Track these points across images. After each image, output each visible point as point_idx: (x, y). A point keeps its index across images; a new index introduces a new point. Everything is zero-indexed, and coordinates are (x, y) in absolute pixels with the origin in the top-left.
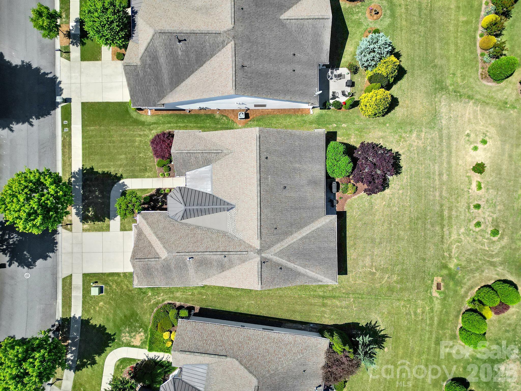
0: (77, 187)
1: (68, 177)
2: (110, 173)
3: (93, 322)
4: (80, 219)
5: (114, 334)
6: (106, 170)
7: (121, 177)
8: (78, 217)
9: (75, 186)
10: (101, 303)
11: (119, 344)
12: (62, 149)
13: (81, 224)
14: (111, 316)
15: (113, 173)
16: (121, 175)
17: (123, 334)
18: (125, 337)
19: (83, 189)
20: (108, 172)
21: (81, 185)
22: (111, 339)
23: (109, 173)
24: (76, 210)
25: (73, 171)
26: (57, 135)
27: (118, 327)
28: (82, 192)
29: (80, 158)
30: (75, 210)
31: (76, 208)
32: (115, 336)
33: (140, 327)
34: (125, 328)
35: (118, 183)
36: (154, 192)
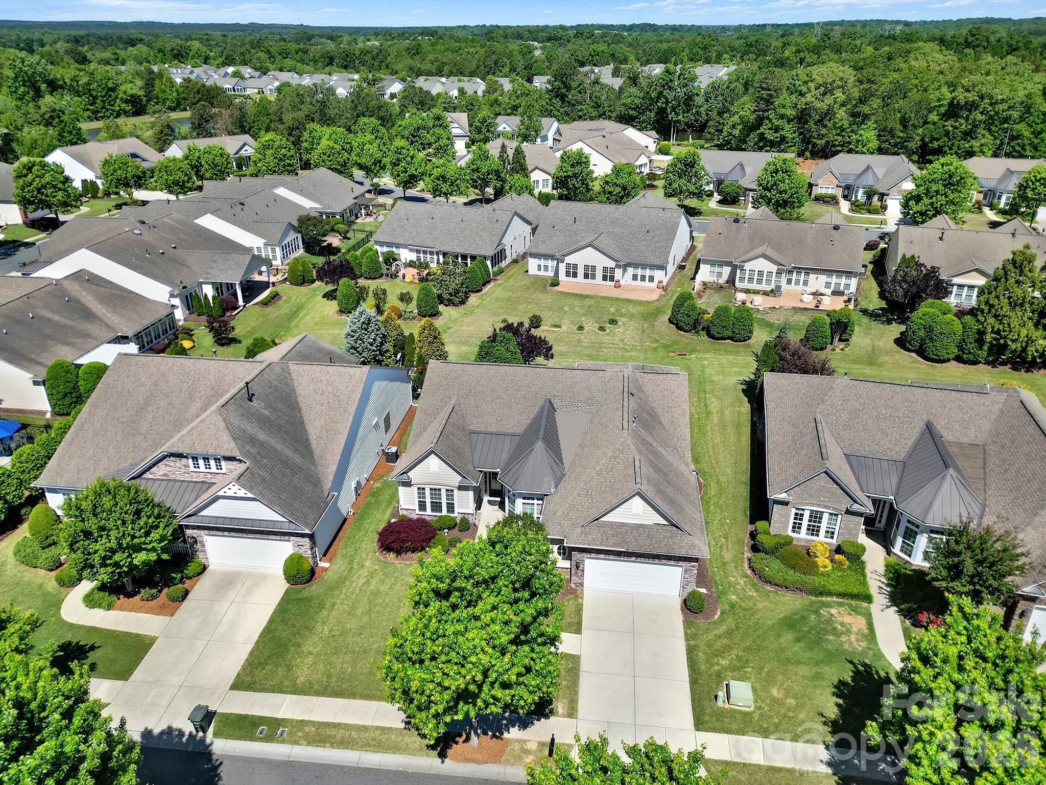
1: (413, 739)
3: (832, 712)
4: (539, 720)
5: (851, 662)
8: (532, 723)
10: (775, 692)
11: (875, 655)
12: (332, 746)
13: (552, 718)
14: (804, 670)
17: (846, 646)
18: (855, 644)
22: (866, 671)
24: (513, 726)
25: (403, 725)
26: (286, 759)
27: (831, 657)
29: (374, 705)
30: (511, 729)
31: (506, 725)
32: (856, 661)
33: (817, 612)
34: (830, 642)
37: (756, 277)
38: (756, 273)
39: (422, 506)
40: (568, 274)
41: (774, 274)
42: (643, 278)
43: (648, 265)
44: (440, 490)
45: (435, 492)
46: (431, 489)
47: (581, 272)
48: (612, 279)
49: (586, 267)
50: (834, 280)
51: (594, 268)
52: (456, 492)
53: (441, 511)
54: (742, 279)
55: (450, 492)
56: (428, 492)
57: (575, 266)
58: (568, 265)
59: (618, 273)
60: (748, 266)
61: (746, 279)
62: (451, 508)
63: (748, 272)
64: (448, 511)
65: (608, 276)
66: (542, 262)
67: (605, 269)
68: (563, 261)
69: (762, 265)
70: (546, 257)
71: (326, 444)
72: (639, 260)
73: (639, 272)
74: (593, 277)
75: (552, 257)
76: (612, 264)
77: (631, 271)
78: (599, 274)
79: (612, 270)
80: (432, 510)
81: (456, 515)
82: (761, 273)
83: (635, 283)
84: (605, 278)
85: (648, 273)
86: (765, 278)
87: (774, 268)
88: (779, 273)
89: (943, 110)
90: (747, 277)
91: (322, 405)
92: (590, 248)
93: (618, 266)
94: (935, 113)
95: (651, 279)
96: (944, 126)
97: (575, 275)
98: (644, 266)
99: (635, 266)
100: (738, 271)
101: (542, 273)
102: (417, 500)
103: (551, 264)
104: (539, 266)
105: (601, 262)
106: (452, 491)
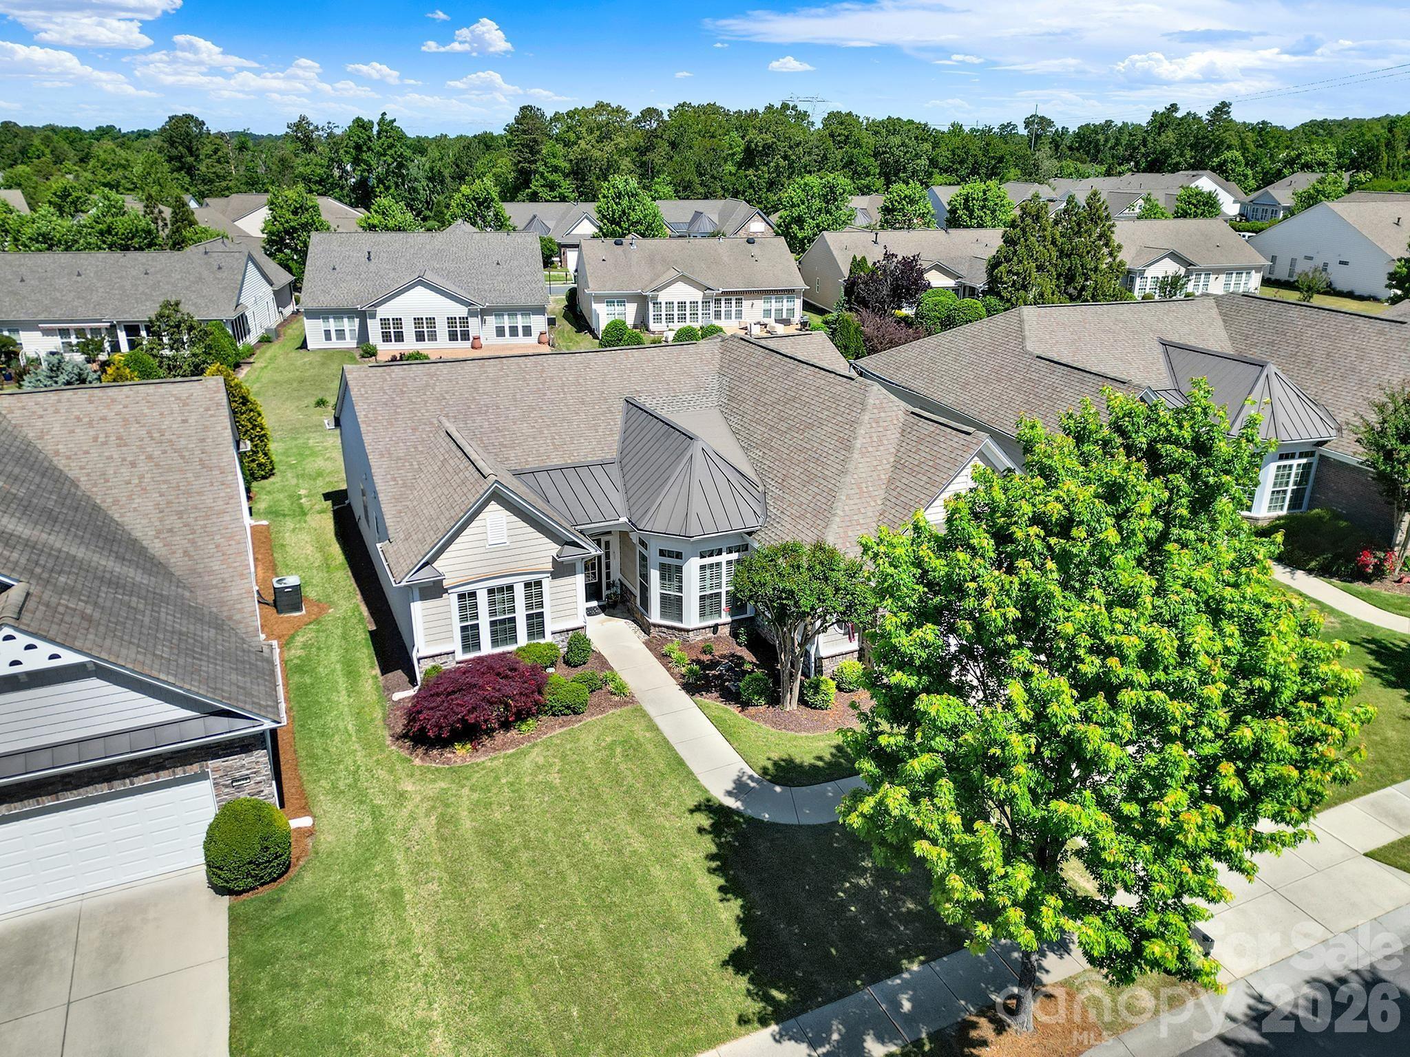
0: (907, 1006)
2: (711, 857)
6: (710, 885)
7: (708, 807)
9: (909, 1019)
15: (708, 845)
16: (697, 809)
19: (897, 971)
20: (711, 871)
21: (880, 985)
23: (714, 864)
28: (915, 967)
35: (749, 812)
36: (711, 700)
37: (676, 312)
38: (676, 305)
39: (470, 637)
40: (386, 337)
41: (700, 304)
42: (514, 331)
43: (519, 310)
44: (510, 588)
45: (501, 593)
46: (491, 591)
47: (409, 330)
48: (465, 336)
49: (418, 321)
50: (774, 305)
51: (431, 321)
52: (547, 583)
53: (514, 639)
54: (658, 318)
55: (533, 587)
56: (483, 599)
57: (398, 322)
58: (384, 322)
59: (474, 325)
60: (663, 297)
61: (664, 317)
62: (536, 624)
63: (663, 305)
64: (531, 635)
65: (458, 332)
66: (332, 325)
67: (451, 321)
68: (373, 316)
69: (681, 292)
70: (338, 313)
71: (193, 542)
72: (502, 301)
73: (506, 322)
74: (433, 337)
75: (351, 313)
76: (462, 311)
77: (492, 321)
78: (442, 330)
79: (464, 321)
80: (495, 643)
81: (549, 638)
82: (682, 305)
83: (501, 340)
84: (453, 336)
85: (520, 321)
86: (688, 312)
87: (698, 295)
88: (706, 302)
89: (738, 157)
90: (664, 313)
91: (133, 465)
92: (419, 289)
93: (472, 314)
94: (730, 163)
95: (527, 331)
96: (746, 176)
97: (399, 337)
98: (513, 311)
99: (497, 312)
100: (651, 305)
101: (335, 344)
102: (457, 625)
103: (350, 326)
104: (327, 334)
105: (443, 309)
106: (539, 583)
